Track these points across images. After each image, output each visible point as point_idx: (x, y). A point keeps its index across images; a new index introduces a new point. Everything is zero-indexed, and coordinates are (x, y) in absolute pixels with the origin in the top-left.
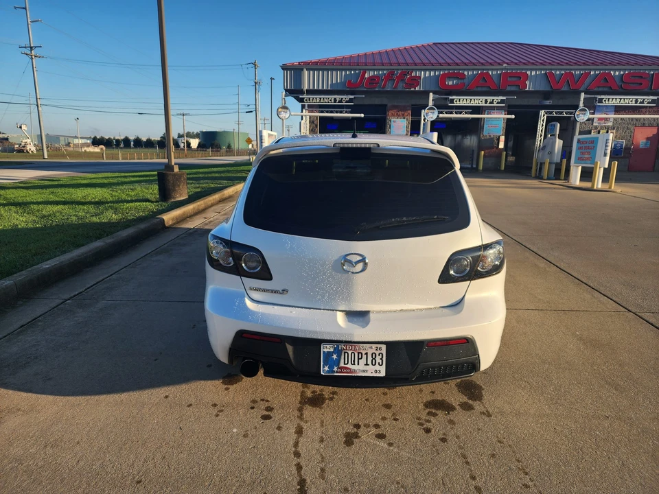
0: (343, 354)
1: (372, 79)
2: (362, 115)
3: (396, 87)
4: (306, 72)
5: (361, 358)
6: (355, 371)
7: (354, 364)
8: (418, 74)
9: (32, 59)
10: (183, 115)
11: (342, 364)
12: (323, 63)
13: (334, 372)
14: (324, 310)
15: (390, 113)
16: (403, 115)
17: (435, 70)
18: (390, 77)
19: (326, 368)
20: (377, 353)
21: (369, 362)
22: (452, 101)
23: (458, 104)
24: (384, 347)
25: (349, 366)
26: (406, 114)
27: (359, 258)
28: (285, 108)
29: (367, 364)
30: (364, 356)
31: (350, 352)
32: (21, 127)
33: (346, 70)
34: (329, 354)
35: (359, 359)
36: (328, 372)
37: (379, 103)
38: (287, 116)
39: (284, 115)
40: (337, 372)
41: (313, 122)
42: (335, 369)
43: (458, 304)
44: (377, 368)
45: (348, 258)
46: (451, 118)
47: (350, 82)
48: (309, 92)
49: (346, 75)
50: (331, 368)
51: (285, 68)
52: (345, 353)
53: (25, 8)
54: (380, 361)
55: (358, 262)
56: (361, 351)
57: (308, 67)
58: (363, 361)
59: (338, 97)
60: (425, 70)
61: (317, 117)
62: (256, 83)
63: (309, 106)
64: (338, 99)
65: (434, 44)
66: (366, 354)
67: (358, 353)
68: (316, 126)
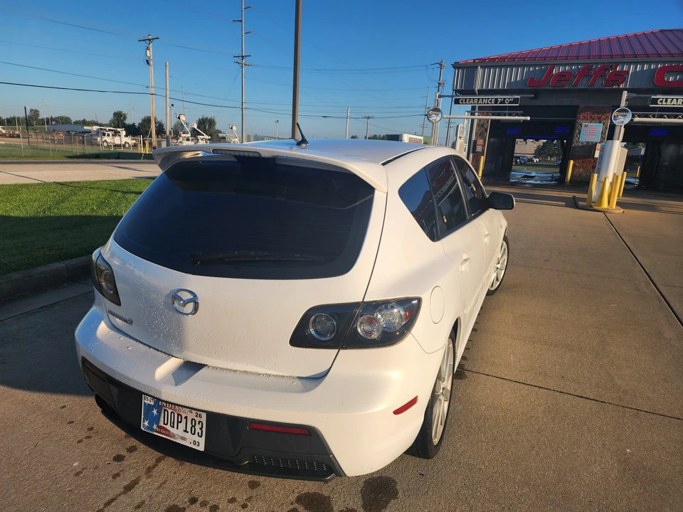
0: (163, 411)
1: (561, 75)
2: (529, 118)
3: (592, 84)
4: (480, 70)
5: (181, 422)
6: (173, 436)
7: (173, 427)
8: (625, 68)
9: (242, 67)
10: (368, 118)
11: (161, 424)
12: (502, 59)
13: (153, 430)
14: (162, 352)
15: (581, 116)
16: (599, 118)
17: (650, 63)
18: (586, 72)
19: (146, 423)
20: (198, 419)
21: (189, 429)
22: (655, 101)
23: (664, 105)
24: (204, 415)
25: (168, 427)
26: (603, 117)
27: (190, 296)
28: (436, 110)
29: (186, 431)
30: (184, 420)
31: (170, 411)
32: (232, 128)
33: (529, 66)
34: (149, 408)
35: (178, 422)
36: (148, 428)
37: (568, 104)
38: (438, 118)
39: (435, 118)
40: (156, 432)
41: (483, 126)
42: (155, 427)
43: (319, 378)
44: (196, 437)
45: (179, 294)
46: (660, 123)
47: (532, 79)
48: (481, 92)
49: (528, 72)
50: (151, 424)
51: (456, 66)
52: (165, 410)
53: (241, 21)
54: (200, 431)
55: (189, 301)
56: (181, 413)
57: (484, 64)
58: (182, 426)
59: (500, 97)
60: (636, 63)
61: (488, 120)
62: (439, 84)
63: (480, 108)
64: (500, 100)
65: (661, 31)
66: (186, 418)
67: (178, 415)
68: (486, 130)
